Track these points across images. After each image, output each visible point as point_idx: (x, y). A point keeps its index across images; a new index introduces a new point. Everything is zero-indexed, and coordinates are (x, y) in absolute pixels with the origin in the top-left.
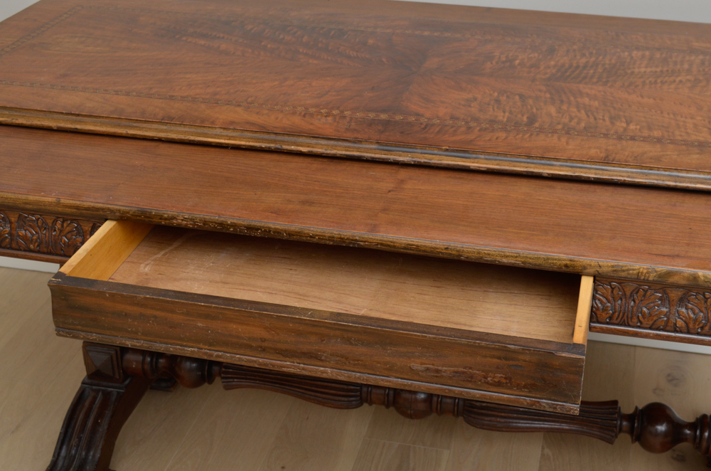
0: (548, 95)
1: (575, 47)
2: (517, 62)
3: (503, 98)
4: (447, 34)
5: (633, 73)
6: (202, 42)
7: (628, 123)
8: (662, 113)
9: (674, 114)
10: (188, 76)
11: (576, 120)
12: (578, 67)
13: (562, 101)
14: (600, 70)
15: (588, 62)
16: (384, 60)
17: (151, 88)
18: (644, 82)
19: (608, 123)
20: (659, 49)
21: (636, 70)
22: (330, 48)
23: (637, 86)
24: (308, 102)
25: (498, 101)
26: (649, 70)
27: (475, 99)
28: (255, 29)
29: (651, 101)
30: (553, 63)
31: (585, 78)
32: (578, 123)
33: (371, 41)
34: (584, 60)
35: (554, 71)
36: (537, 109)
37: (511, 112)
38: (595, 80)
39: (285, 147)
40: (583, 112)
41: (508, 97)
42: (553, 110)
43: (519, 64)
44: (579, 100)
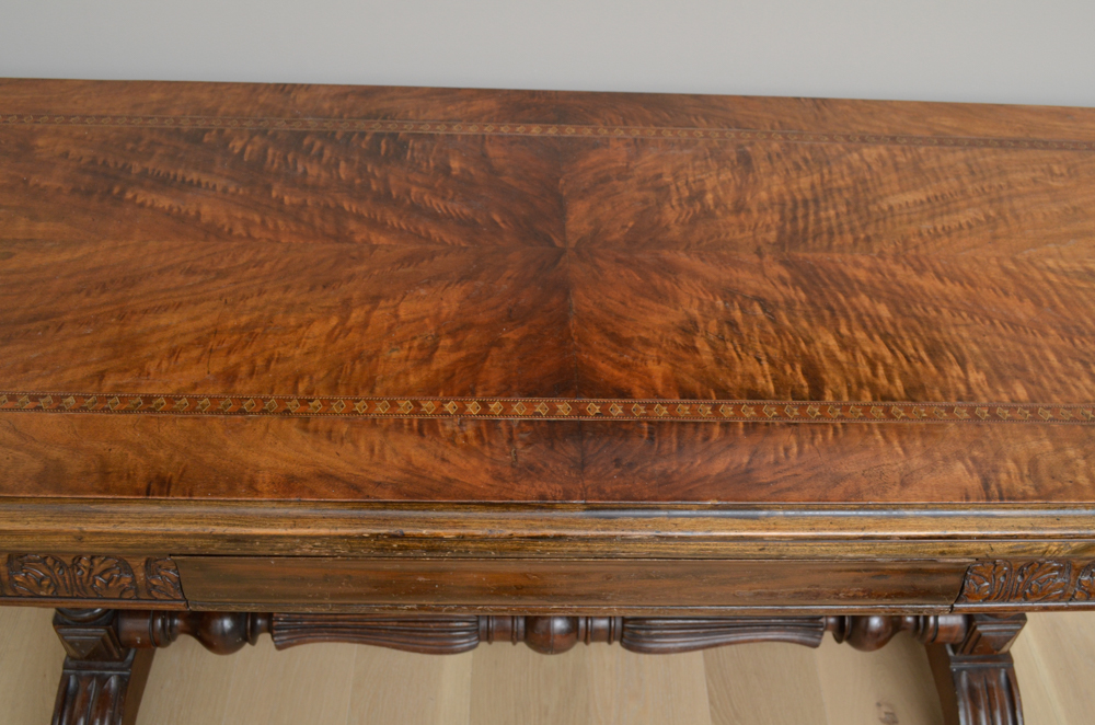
0: (802, 295)
1: (775, 146)
2: (709, 197)
3: (737, 315)
4: (570, 131)
5: (891, 208)
6: (164, 202)
7: (962, 363)
8: (992, 323)
9: (1011, 324)
10: (164, 320)
11: (881, 371)
12: (805, 202)
13: (830, 309)
14: (843, 209)
15: (813, 187)
16: (497, 218)
17: (101, 375)
18: (920, 235)
19: (933, 369)
20: (894, 139)
21: (894, 201)
22: (394, 193)
23: (916, 247)
24: (413, 379)
25: (732, 324)
26: (910, 197)
27: (694, 323)
28: (249, 148)
29: (958, 289)
30: (764, 195)
31: (831, 233)
32: (890, 379)
33: (455, 164)
34: (805, 182)
35: (777, 217)
36: (807, 343)
37: (771, 362)
38: (849, 238)
39: (408, 531)
40: (877, 337)
41: (742, 309)
42: (832, 343)
43: (717, 205)
44: (854, 300)
